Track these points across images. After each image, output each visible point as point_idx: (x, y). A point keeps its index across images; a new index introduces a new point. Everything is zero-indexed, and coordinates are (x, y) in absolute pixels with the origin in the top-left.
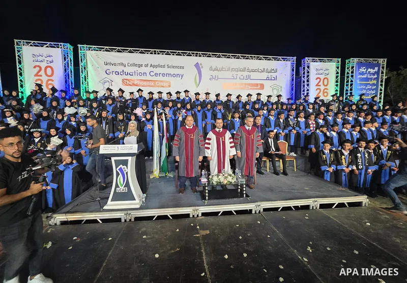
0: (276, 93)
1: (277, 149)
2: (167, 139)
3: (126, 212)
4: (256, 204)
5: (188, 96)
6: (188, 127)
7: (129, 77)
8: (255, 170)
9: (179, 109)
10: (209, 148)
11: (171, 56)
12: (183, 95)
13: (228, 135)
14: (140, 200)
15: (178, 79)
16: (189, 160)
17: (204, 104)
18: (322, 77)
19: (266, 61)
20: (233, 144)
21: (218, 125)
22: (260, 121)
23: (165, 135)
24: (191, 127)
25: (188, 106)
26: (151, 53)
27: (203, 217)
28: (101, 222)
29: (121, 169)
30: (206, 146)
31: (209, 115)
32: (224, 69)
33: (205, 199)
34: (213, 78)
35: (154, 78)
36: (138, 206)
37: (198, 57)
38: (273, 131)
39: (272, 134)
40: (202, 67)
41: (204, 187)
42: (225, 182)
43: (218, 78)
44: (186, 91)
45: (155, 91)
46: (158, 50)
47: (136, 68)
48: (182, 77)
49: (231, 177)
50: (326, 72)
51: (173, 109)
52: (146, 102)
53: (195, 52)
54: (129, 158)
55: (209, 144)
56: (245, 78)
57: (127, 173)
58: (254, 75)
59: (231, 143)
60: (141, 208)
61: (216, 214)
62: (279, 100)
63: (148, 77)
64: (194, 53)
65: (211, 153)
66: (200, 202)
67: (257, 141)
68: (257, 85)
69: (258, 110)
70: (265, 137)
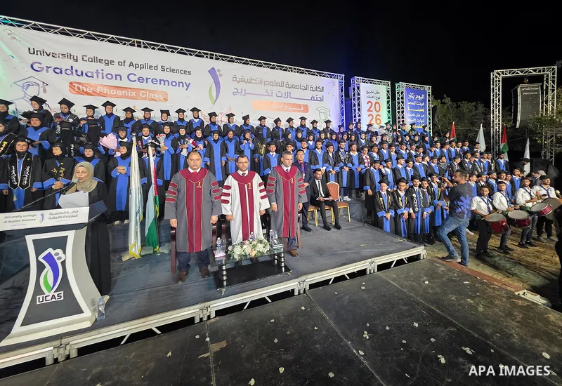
0: (324, 118)
3: (57, 343)
4: (299, 279)
5: (198, 118)
6: (191, 171)
7: (84, 79)
8: (298, 226)
9: (183, 137)
10: (227, 202)
11: (169, 53)
12: (189, 116)
13: (257, 179)
14: (94, 310)
15: (182, 89)
18: (374, 101)
19: (310, 76)
20: (265, 193)
21: (241, 165)
22: (303, 156)
23: (153, 182)
24: (198, 171)
25: (199, 134)
26: (131, 45)
27: (217, 318)
29: (49, 258)
30: (223, 198)
31: (231, 147)
32: (253, 81)
33: (222, 286)
34: (238, 92)
35: (137, 85)
36: (88, 324)
37: (214, 61)
38: (320, 170)
39: (319, 174)
40: (221, 75)
41: (220, 267)
42: (253, 254)
43: (245, 93)
44: (194, 110)
45: (138, 106)
46: (145, 41)
47: (101, 66)
48: (188, 87)
49: (263, 245)
50: (378, 96)
51: (172, 137)
53: (209, 52)
54: (71, 234)
55: (228, 195)
56: (284, 95)
57: (63, 263)
58: (295, 93)
60: (96, 326)
62: (327, 127)
63: (125, 83)
64: (207, 54)
65: (232, 208)
66: (214, 292)
67: (299, 186)
68: (300, 106)
69: (301, 140)
70: (311, 178)
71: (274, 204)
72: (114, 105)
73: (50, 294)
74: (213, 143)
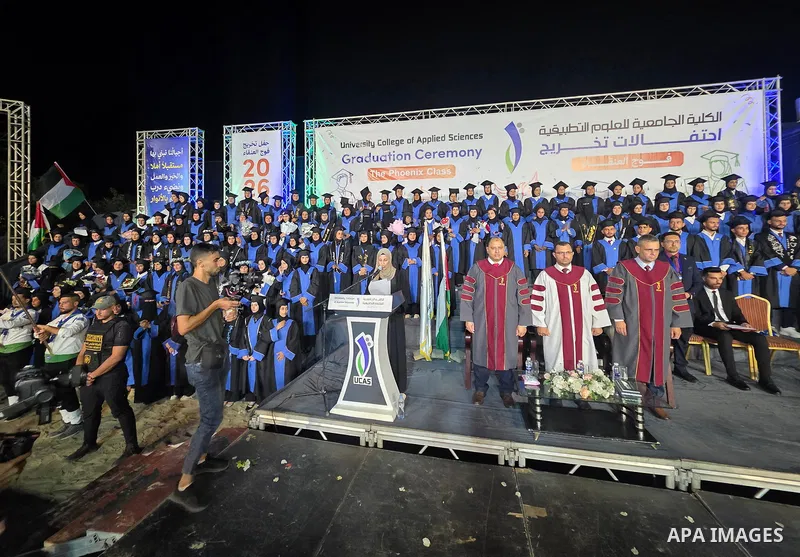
1: (736, 316)
2: (449, 282)
3: (368, 427)
4: (678, 463)
5: (491, 193)
6: (492, 262)
7: (379, 165)
8: (668, 367)
9: (473, 220)
10: (539, 308)
11: (458, 117)
12: (479, 192)
13: (587, 280)
14: (395, 406)
15: (472, 158)
16: (495, 332)
17: (527, 209)
19: (686, 98)
20: (601, 302)
21: (560, 257)
22: (678, 246)
23: (445, 274)
24: (500, 262)
25: (492, 215)
26: (419, 118)
27: (529, 470)
28: (325, 438)
29: (362, 341)
30: (533, 302)
31: (541, 231)
32: (572, 129)
33: (534, 427)
34: (548, 150)
35: (425, 162)
36: (390, 419)
37: (513, 113)
39: (717, 278)
40: (523, 131)
41: (532, 399)
42: (586, 394)
43: (559, 149)
44: (486, 183)
45: (425, 185)
46: (432, 110)
47: (392, 148)
48: (479, 154)
49: (601, 385)
51: (461, 220)
52: (408, 209)
53: (506, 104)
54: (377, 321)
55: (541, 299)
56: (629, 142)
57: (372, 349)
58: (650, 134)
59: (595, 298)
60: (397, 424)
61: (562, 468)
62: (729, 189)
63: (414, 162)
64: (504, 106)
65: (548, 319)
66: (523, 431)
67: (674, 298)
68: (664, 156)
69: (669, 216)
70: (696, 283)
71: (620, 322)
72: (402, 188)
73: (362, 378)
74: (512, 226)
